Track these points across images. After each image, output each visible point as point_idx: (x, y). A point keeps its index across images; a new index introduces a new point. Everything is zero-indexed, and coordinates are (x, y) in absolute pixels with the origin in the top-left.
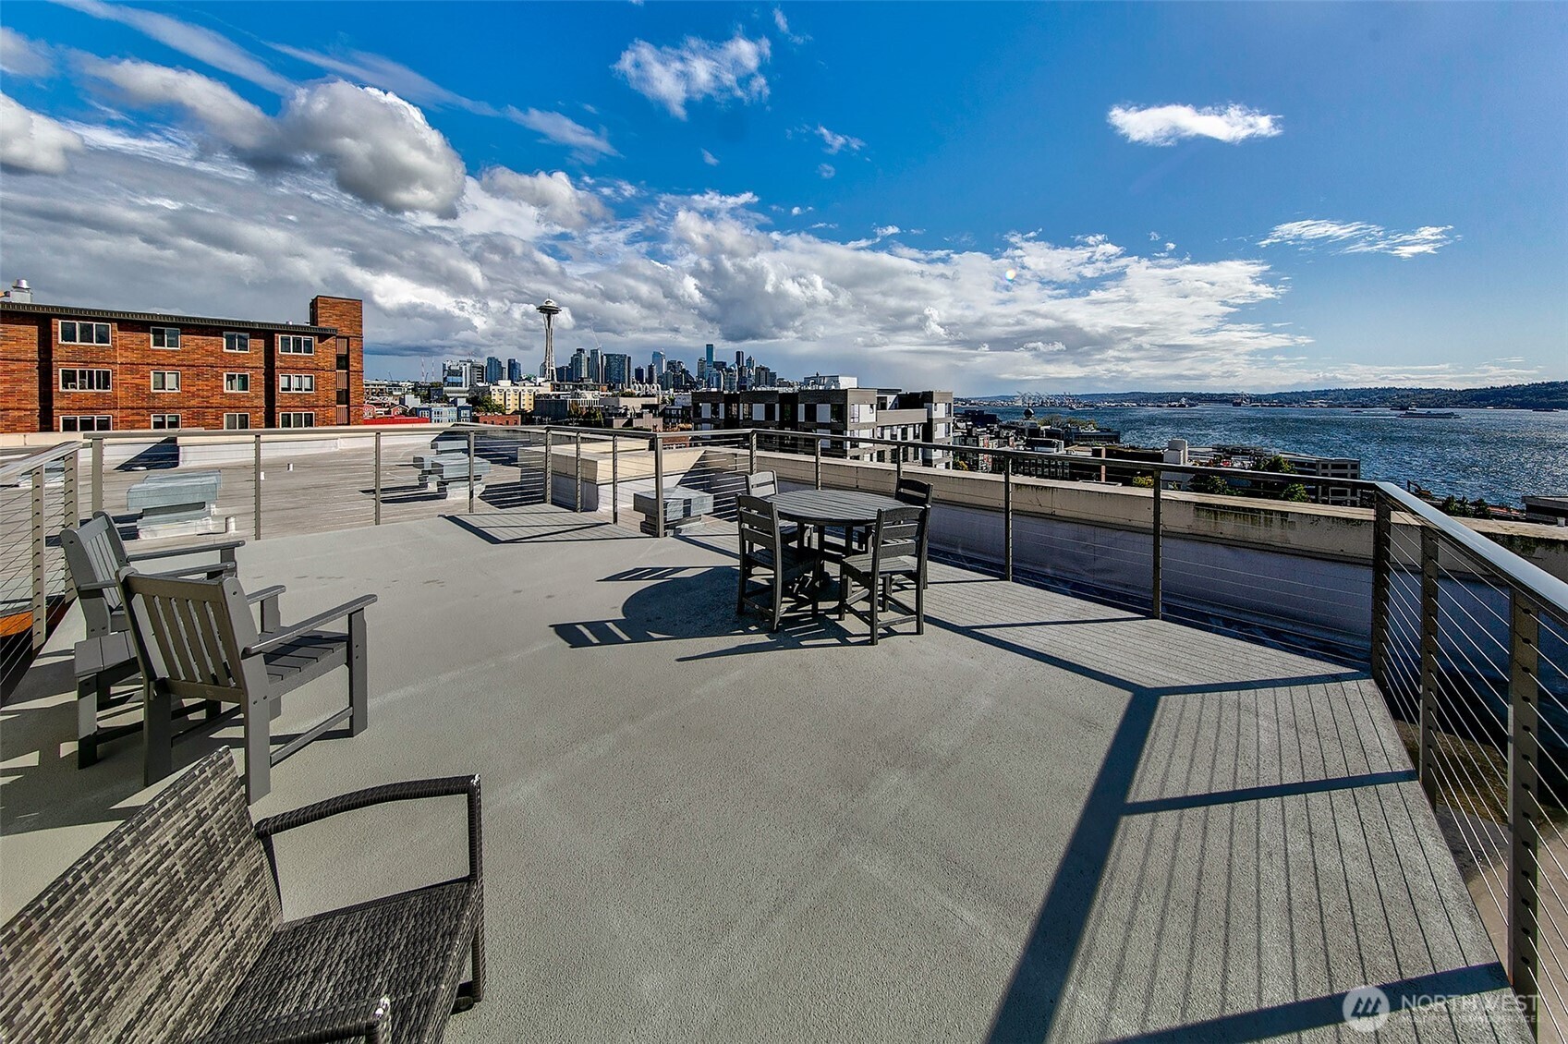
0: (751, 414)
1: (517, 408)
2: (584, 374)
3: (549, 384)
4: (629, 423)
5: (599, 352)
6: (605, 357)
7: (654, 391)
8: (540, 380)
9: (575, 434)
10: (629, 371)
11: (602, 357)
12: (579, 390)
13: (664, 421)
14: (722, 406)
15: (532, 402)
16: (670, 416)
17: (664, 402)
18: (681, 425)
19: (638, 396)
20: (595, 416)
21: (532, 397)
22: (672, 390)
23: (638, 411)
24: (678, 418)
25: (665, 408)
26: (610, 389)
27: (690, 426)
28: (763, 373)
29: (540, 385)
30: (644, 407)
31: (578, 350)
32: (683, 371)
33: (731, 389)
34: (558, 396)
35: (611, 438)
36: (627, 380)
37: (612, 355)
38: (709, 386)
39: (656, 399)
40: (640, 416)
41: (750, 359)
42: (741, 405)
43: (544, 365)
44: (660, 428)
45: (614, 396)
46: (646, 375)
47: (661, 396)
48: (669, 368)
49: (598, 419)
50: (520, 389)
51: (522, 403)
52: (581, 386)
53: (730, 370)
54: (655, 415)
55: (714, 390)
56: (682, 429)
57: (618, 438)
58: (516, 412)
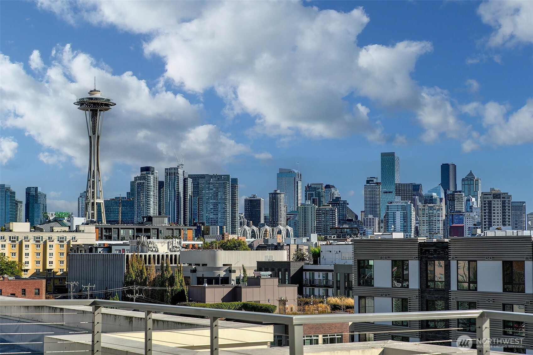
0: (473, 280)
1: (40, 267)
2: (153, 211)
3: (92, 228)
4: (235, 295)
5: (180, 171)
6: (190, 181)
7: (280, 239)
8: (78, 221)
9: (142, 315)
10: (234, 205)
11: (185, 180)
12: (144, 239)
13: (300, 292)
14: (414, 267)
15: (64, 258)
16: (313, 285)
17: (300, 258)
18: (333, 300)
19: (251, 247)
20: (172, 281)
21: (64, 250)
22: (314, 238)
23: (251, 273)
24: (327, 286)
25: (301, 270)
26: (199, 234)
27: (350, 301)
28: (497, 205)
29: (77, 231)
30: (262, 266)
31: (143, 169)
32: (336, 202)
33: (431, 232)
34: (109, 248)
35: (207, 322)
36: (229, 220)
37: (203, 176)
38: (387, 229)
39: (285, 253)
40: (254, 282)
41: (470, 180)
42: (453, 263)
43: (84, 195)
44: (292, 304)
45: (207, 247)
46: (265, 211)
47: (293, 248)
48: (308, 197)
49: (177, 287)
50: (45, 236)
51: (48, 259)
52: (147, 230)
53: (429, 200)
54: (282, 282)
55: (398, 235)
56: (335, 308)
57: (220, 322)
58: (37, 275)
